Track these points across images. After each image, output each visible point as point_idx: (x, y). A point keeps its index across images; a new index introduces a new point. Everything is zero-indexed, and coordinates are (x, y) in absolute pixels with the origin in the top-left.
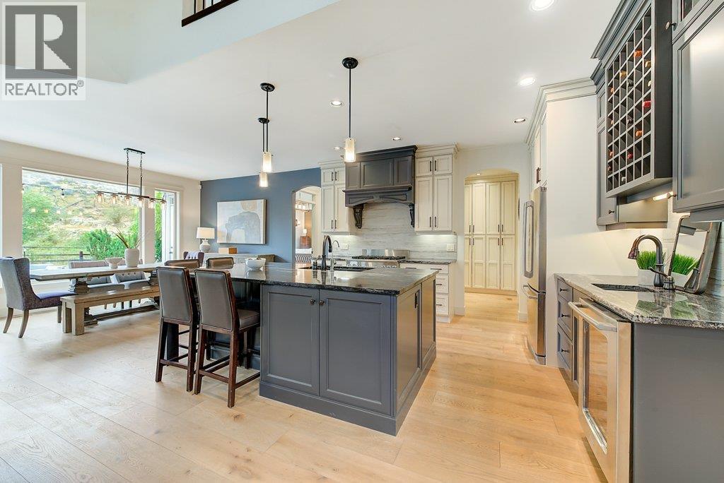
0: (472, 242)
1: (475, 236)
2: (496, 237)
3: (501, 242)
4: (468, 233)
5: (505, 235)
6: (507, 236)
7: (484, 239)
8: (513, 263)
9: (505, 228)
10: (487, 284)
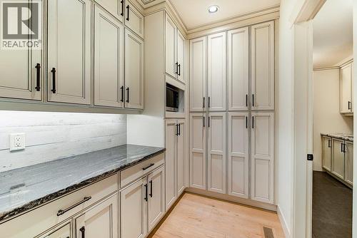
0: (207, 123)
1: (211, 114)
2: (243, 114)
3: (250, 123)
4: (201, 109)
5: (257, 111)
6: (260, 114)
7: (224, 117)
8: (272, 158)
9: (258, 100)
10: (230, 188)
